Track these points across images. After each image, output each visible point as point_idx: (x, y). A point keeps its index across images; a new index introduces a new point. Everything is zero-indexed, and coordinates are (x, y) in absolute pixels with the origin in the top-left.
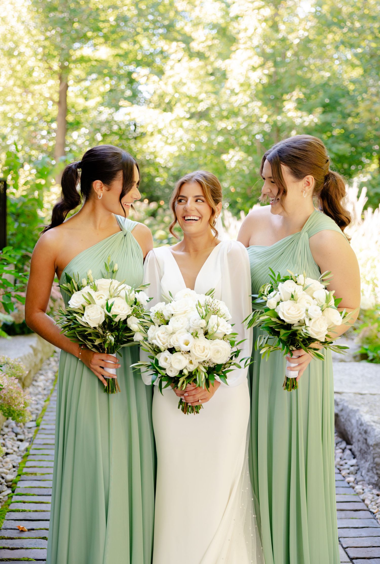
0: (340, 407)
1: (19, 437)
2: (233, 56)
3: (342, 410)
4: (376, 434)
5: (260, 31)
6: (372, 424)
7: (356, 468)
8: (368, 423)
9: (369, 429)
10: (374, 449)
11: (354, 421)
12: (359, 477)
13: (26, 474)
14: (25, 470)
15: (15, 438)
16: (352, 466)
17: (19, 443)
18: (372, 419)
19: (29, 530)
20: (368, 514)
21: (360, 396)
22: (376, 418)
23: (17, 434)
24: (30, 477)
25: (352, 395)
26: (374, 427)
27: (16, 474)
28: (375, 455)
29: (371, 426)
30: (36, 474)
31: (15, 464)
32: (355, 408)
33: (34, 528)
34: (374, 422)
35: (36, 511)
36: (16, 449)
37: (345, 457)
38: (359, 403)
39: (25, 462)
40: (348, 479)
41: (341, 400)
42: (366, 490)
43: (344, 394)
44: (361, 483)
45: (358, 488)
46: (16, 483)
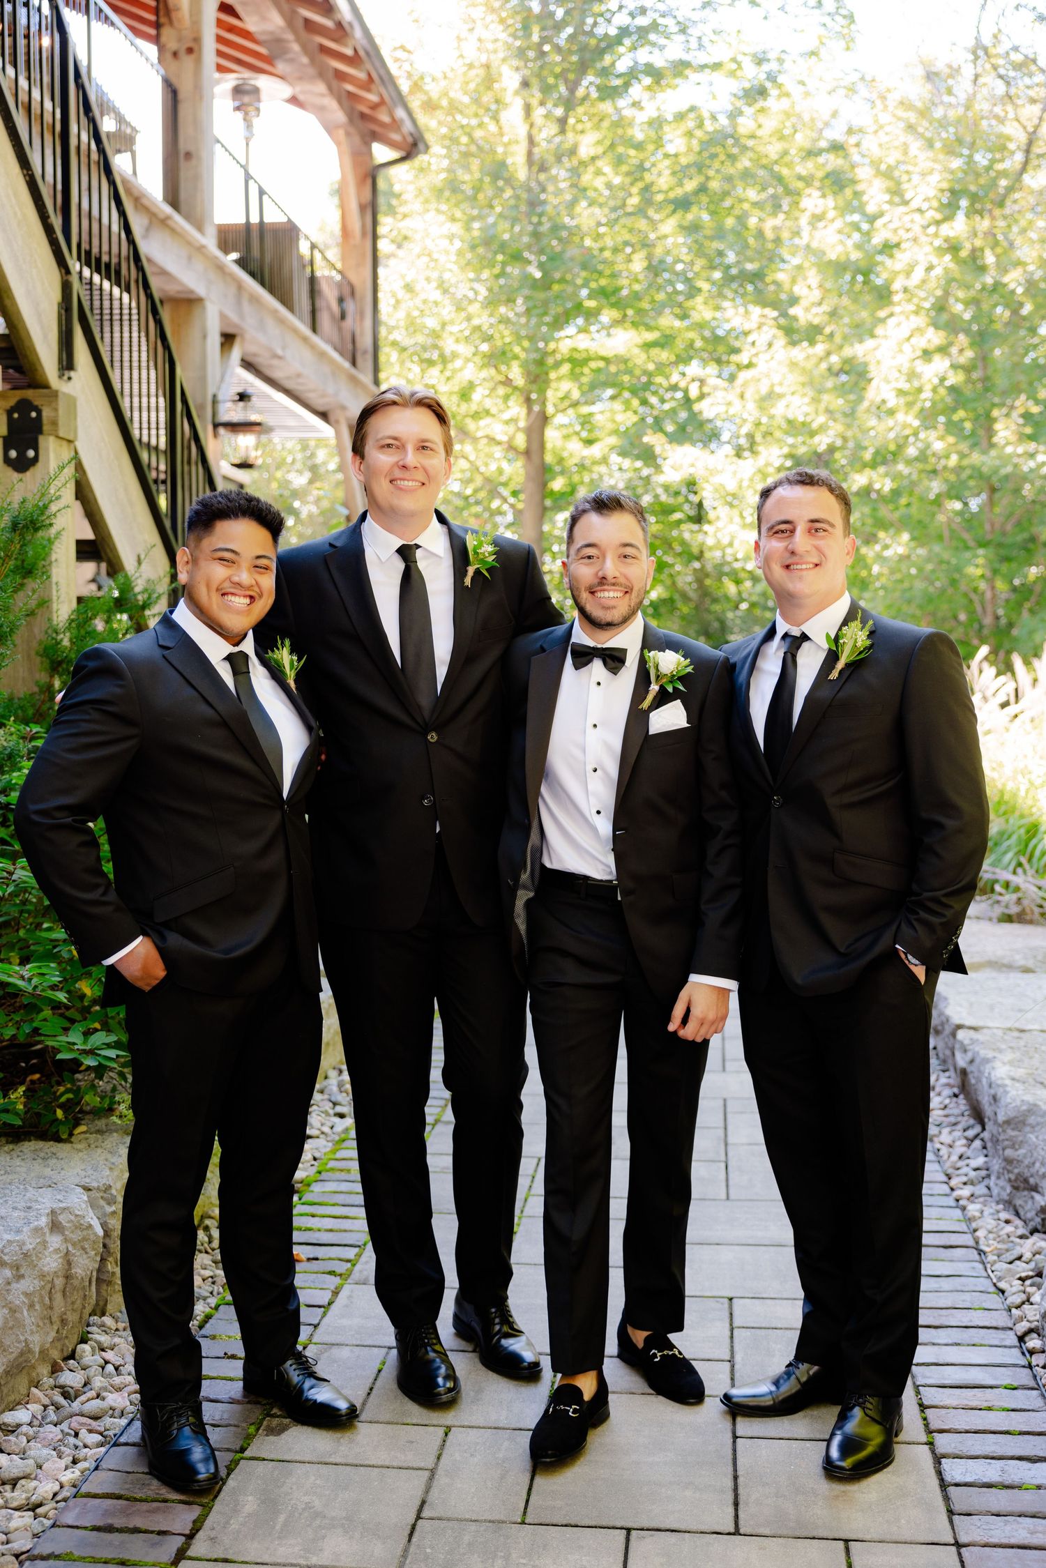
0: (969, 1055)
1: (339, 1109)
2: (879, 331)
3: (972, 1061)
4: (1009, 1100)
5: (938, 271)
6: (1008, 1082)
7: (984, 1173)
8: (999, 1082)
9: (1000, 1092)
10: (1004, 1131)
11: (984, 1081)
12: (980, 1189)
13: (332, 1169)
14: (332, 1164)
15: (331, 1112)
16: (975, 1170)
17: (337, 1120)
18: (1012, 1074)
19: (309, 1259)
20: (974, 1254)
21: (1016, 1034)
22: (1020, 1072)
23: (335, 1104)
24: (338, 1175)
25: (1000, 1033)
26: (1008, 1089)
27: (314, 1170)
28: (1006, 1143)
29: (1005, 1086)
30: (349, 1171)
31: (317, 1155)
32: (990, 1054)
33: (320, 1256)
34: (1013, 1079)
35: (331, 1230)
36: (326, 1129)
37: (969, 1153)
38: (1003, 1046)
39: (334, 1151)
40: (957, 1193)
41: (973, 1041)
42: (986, 1213)
43: (985, 1031)
44: (981, 1199)
45: (973, 1209)
46: (309, 1185)
